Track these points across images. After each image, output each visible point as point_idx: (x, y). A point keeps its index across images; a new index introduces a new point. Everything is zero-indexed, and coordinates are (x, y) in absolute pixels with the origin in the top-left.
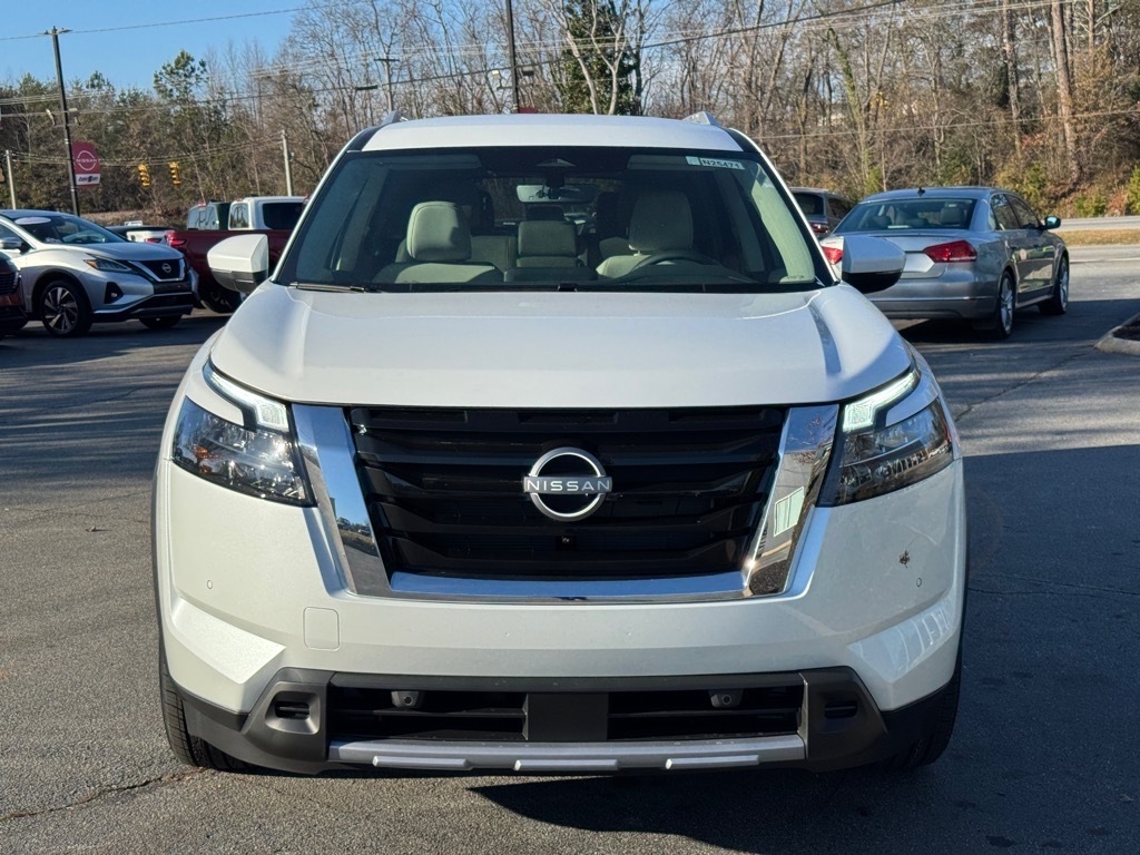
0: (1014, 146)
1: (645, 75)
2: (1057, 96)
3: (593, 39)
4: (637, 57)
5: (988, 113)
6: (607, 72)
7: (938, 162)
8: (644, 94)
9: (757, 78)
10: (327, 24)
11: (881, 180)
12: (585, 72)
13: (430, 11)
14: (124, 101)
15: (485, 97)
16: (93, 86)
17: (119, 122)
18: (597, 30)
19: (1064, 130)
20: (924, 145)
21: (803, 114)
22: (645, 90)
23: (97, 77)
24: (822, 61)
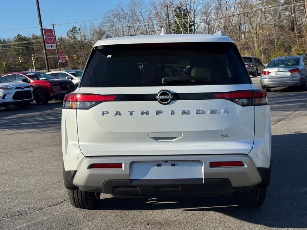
0: (296, 41)
1: (196, 27)
4: (194, 22)
5: (289, 33)
6: (186, 26)
7: (276, 46)
8: (196, 32)
10: (112, 17)
11: (261, 52)
12: (180, 27)
13: (139, 13)
14: (59, 39)
18: (183, 16)
20: (272, 42)
21: (239, 35)
24: (243, 21)
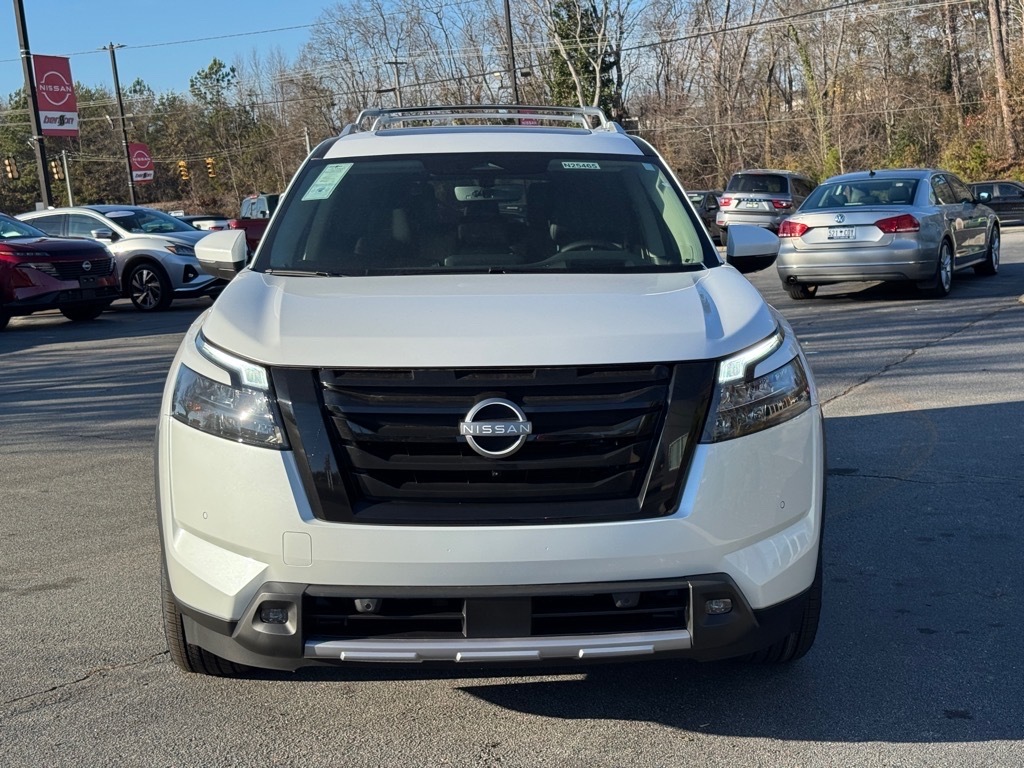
0: (957, 127)
1: (625, 71)
2: (995, 80)
3: (578, 40)
4: (618, 55)
5: (933, 97)
6: (591, 69)
7: (889, 142)
8: (624, 87)
9: (725, 71)
10: (341, 31)
11: (838, 160)
12: (571, 69)
13: (433, 18)
14: (163, 104)
15: (482, 94)
16: (135, 91)
17: (159, 123)
18: (581, 32)
19: (1001, 112)
20: (876, 128)
21: (768, 102)
22: (625, 84)
23: (138, 82)
24: (783, 54)
